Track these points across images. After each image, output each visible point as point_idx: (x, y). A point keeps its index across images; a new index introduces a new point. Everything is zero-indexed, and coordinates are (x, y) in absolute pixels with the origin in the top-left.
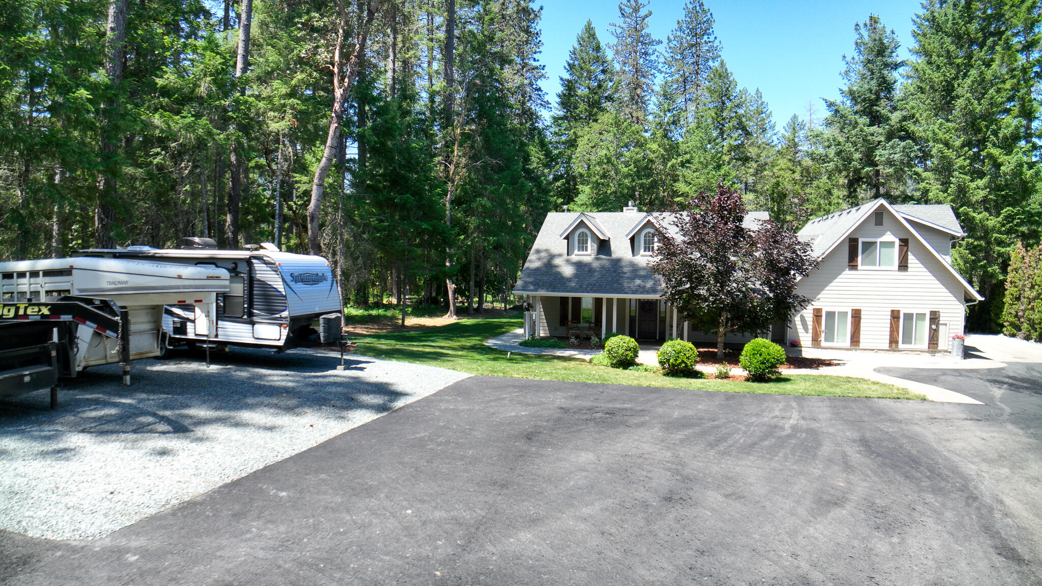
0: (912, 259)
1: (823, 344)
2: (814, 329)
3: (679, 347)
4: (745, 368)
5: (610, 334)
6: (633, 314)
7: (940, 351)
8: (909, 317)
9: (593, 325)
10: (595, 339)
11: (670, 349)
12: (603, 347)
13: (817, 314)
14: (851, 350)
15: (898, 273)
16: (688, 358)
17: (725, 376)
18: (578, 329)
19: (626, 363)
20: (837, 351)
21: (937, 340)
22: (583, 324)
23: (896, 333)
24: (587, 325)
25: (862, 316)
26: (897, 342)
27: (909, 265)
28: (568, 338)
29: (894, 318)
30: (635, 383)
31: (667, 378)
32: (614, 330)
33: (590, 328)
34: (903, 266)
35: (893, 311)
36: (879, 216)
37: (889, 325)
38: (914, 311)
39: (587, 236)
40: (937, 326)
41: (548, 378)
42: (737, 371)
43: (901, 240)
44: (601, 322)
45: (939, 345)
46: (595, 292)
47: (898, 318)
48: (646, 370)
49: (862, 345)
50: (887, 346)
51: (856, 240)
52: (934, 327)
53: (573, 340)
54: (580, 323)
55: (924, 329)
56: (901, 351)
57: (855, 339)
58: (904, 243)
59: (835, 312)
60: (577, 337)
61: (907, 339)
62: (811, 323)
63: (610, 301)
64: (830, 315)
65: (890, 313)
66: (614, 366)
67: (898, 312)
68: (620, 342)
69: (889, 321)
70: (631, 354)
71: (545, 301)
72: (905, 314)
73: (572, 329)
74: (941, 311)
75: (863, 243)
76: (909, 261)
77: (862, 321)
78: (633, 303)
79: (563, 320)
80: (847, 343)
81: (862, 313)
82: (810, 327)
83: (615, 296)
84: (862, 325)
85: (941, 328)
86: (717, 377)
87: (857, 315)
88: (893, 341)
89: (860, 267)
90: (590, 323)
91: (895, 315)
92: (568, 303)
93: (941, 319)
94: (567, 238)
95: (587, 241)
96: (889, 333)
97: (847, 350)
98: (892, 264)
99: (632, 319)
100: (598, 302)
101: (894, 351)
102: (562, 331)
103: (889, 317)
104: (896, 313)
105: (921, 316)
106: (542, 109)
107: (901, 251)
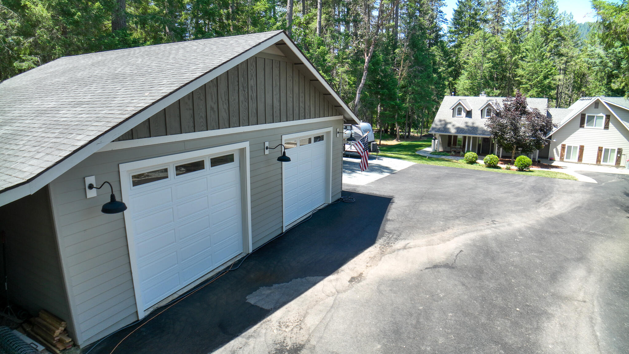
0: (611, 125)
1: (565, 160)
2: (561, 153)
3: (491, 157)
4: (516, 166)
5: (468, 151)
6: (480, 143)
7: (621, 167)
8: (607, 150)
9: (462, 147)
10: (462, 153)
11: (488, 158)
12: (464, 156)
13: (563, 147)
14: (578, 163)
15: (603, 130)
16: (495, 161)
17: (509, 169)
18: (455, 148)
19: (472, 162)
20: (572, 163)
21: (620, 161)
22: (457, 147)
23: (600, 157)
24: (459, 147)
25: (584, 149)
26: (600, 161)
27: (609, 127)
28: (451, 152)
29: (599, 150)
30: (473, 169)
31: (486, 168)
32: (471, 150)
33: (460, 148)
34: (606, 127)
35: (599, 147)
36: (597, 104)
37: (597, 153)
38: (610, 148)
39: (461, 109)
40: (621, 155)
41: (442, 166)
42: (514, 167)
43: (606, 116)
44: (465, 146)
45: (621, 163)
46: (463, 133)
47: (602, 151)
48: (480, 165)
49: (583, 162)
50: (595, 163)
51: (585, 115)
52: (619, 155)
53: (453, 153)
54: (456, 145)
55: (615, 155)
56: (602, 165)
57: (580, 159)
58: (608, 117)
59: (571, 146)
60: (455, 152)
61: (605, 160)
62: (560, 151)
63: (469, 138)
64: (569, 147)
65: (598, 148)
66: (468, 163)
67: (602, 148)
68: (470, 155)
69: (597, 152)
70: (474, 159)
71: (442, 136)
72: (605, 149)
73: (453, 148)
74: (623, 148)
75: (588, 116)
76: (610, 125)
77: (584, 151)
78: (480, 139)
79: (449, 144)
80: (576, 160)
81: (584, 147)
82: (560, 152)
83: (472, 136)
84: (584, 152)
85: (623, 156)
86: (506, 169)
87: (582, 148)
88: (598, 161)
89: (585, 127)
90: (461, 146)
91: (600, 149)
92: (452, 137)
93: (623, 152)
94: (453, 109)
95: (461, 111)
96: (596, 157)
97: (576, 163)
98: (601, 126)
99: (479, 145)
100: (465, 137)
101: (599, 165)
102: (448, 149)
103: (597, 150)
104: (601, 148)
105: (613, 150)
106: (443, 23)
107: (606, 120)
